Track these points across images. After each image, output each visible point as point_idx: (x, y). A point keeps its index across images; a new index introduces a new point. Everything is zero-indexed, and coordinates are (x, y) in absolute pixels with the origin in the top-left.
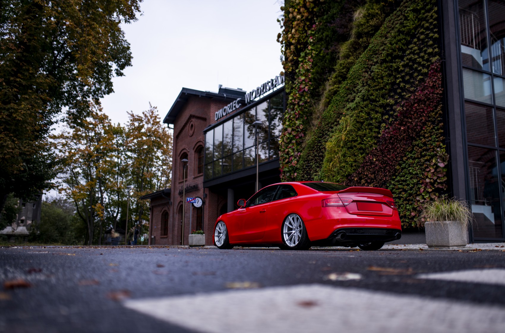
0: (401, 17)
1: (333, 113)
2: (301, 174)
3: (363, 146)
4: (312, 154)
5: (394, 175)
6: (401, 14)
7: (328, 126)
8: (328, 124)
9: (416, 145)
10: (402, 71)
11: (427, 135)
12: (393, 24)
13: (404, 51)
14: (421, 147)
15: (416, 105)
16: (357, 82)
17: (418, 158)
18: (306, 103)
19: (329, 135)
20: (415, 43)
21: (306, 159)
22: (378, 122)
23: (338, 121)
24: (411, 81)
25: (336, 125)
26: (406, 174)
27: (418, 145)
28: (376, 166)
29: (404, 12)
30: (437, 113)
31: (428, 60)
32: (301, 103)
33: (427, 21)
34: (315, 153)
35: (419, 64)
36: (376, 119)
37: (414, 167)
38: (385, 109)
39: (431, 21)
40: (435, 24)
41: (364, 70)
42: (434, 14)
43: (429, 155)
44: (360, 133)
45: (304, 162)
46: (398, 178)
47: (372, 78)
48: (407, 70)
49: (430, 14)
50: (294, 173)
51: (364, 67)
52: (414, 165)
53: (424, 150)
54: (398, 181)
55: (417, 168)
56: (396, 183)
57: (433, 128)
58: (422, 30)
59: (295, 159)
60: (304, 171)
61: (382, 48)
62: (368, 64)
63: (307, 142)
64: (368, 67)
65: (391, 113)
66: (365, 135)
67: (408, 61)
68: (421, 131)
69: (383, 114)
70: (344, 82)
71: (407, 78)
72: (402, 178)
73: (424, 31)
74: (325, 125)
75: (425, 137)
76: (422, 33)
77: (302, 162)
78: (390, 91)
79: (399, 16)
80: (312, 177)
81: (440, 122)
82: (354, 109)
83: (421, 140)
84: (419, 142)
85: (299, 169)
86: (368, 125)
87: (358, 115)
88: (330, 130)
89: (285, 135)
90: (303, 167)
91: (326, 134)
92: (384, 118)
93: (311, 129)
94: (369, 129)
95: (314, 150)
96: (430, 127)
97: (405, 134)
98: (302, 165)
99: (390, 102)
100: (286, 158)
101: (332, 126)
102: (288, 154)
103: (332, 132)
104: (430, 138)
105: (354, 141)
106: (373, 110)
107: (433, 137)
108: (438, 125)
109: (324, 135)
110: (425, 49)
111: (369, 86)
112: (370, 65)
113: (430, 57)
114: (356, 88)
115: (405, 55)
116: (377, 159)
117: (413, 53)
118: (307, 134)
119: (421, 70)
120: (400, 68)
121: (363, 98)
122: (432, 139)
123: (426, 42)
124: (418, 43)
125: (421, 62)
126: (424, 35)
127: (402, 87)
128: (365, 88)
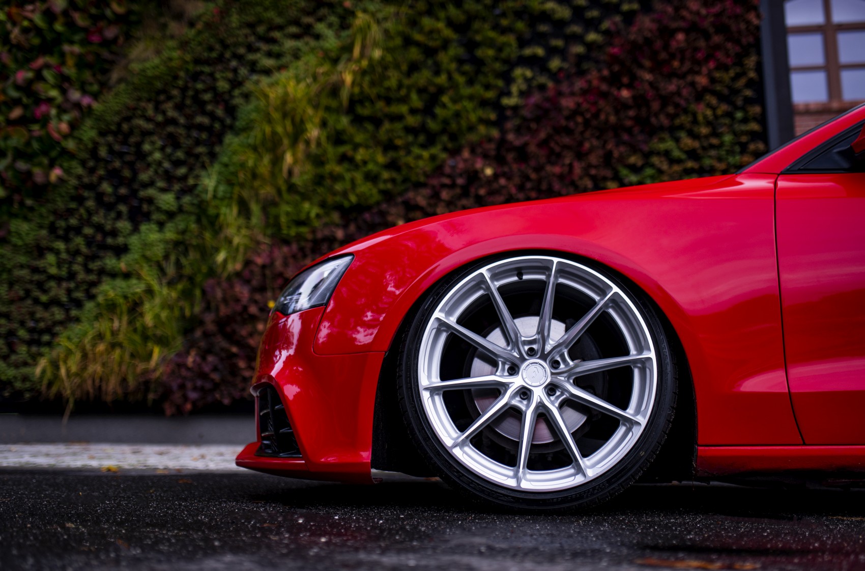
2: (79, 177)
3: (433, 125)
4: (150, 112)
7: (254, 33)
8: (251, 26)
9: (658, 154)
11: (704, 131)
14: (679, 161)
15: (680, 37)
19: (254, 63)
21: (113, 128)
22: (505, 62)
23: (310, 26)
25: (296, 37)
27: (667, 154)
30: (739, 76)
34: (170, 113)
36: (500, 49)
38: (533, 25)
44: (423, 77)
45: (102, 134)
50: (52, 166)
57: (729, 115)
59: (66, 117)
60: (92, 171)
63: (136, 67)
65: (558, 43)
66: (441, 90)
68: (678, 115)
69: (523, 43)
75: (693, 135)
77: (93, 134)
80: (142, 193)
83: (677, 140)
84: (669, 144)
85: (71, 156)
86: (460, 61)
87: (413, 23)
88: (264, 47)
89: (26, 18)
90: (94, 153)
91: (240, 58)
92: (528, 52)
93: (164, 26)
94: (463, 73)
95: (164, 102)
96: (714, 109)
97: (631, 113)
98: (90, 145)
99: (553, 10)
100: (17, 102)
101: (277, 34)
102: (27, 88)
103: (270, 54)
104: (714, 141)
105: (388, 101)
106: (484, 19)
107: (728, 138)
108: (743, 109)
109: (221, 59)
116: (499, 171)
118: (134, 37)
122: (722, 144)
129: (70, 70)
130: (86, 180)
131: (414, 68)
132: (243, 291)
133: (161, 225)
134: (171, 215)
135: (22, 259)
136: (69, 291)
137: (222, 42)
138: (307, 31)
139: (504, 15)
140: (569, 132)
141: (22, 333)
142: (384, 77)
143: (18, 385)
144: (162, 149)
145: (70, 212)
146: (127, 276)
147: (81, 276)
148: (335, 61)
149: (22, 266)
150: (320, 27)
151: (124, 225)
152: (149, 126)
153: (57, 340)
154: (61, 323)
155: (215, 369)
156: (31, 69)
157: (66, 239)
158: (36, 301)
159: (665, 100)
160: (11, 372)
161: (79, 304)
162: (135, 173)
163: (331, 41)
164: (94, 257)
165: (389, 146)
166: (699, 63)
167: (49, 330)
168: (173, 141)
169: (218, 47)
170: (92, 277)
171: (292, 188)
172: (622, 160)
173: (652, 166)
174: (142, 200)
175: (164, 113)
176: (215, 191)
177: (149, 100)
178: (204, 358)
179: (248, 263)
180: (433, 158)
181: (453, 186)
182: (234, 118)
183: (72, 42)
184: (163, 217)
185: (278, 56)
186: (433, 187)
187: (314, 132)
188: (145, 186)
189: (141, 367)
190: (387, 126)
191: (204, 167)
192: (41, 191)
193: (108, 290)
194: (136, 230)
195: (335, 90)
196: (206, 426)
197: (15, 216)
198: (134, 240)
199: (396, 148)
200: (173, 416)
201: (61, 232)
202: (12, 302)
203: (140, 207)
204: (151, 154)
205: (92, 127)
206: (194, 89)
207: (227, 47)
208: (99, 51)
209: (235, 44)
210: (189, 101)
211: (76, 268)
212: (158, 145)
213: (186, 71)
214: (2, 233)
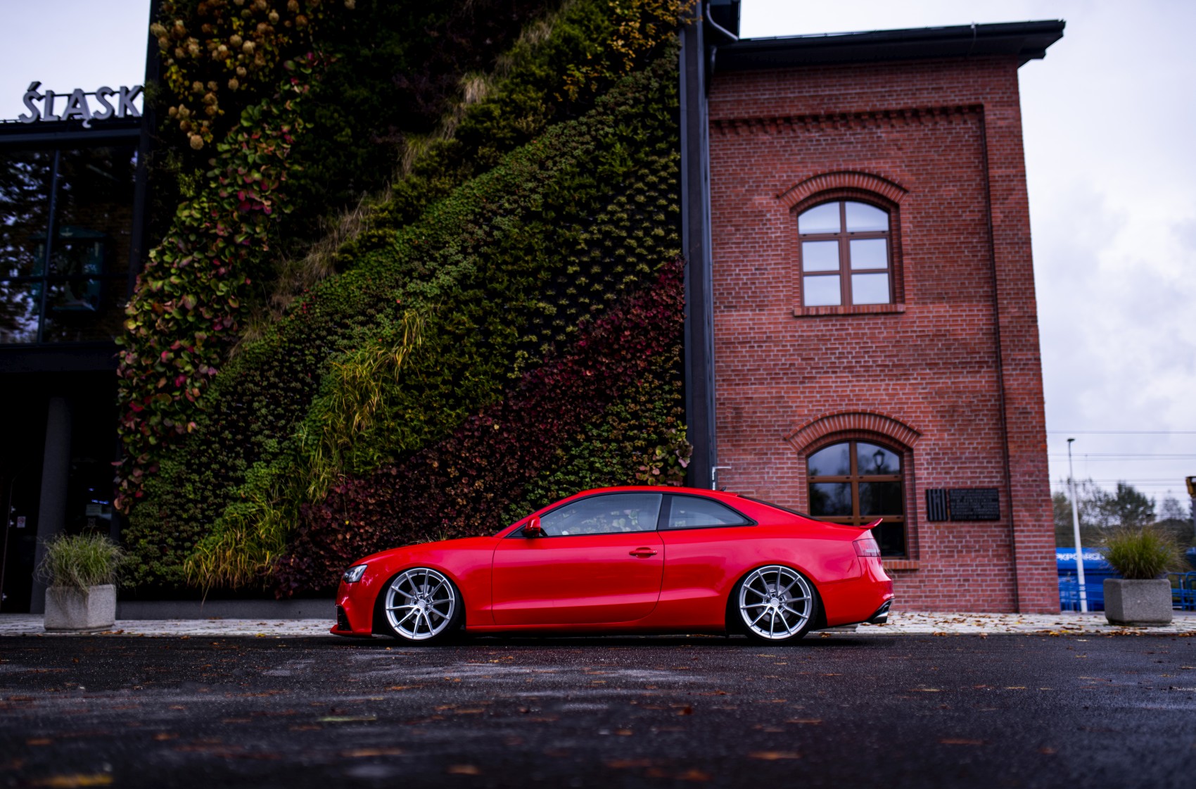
0: (588, 138)
1: (357, 292)
2: (207, 427)
3: (458, 391)
4: (258, 378)
5: (548, 468)
6: (589, 132)
7: (332, 320)
8: (330, 314)
9: (612, 414)
10: (582, 252)
11: (643, 399)
12: (564, 144)
13: (593, 213)
14: (626, 420)
15: (627, 333)
16: (447, 238)
17: (616, 440)
18: (254, 241)
19: (333, 343)
20: (621, 205)
21: (231, 389)
22: (509, 347)
23: (373, 316)
24: (606, 279)
25: (363, 324)
26: (580, 469)
27: (618, 414)
28: (502, 441)
29: (597, 130)
30: (668, 359)
31: (651, 250)
32: (240, 239)
33: (654, 172)
34: (272, 379)
35: (630, 250)
36: (506, 337)
37: (603, 458)
38: (530, 319)
39: (663, 174)
40: (672, 184)
41: (471, 217)
42: (672, 164)
43: (644, 439)
44: (451, 357)
45: (223, 394)
46: (559, 475)
47: (497, 243)
48: (596, 253)
49: (663, 161)
50: (188, 421)
51: (473, 211)
52: (606, 454)
53: (632, 428)
54: (558, 482)
55: (614, 461)
56: (554, 487)
57: (660, 387)
58: (640, 185)
59: (197, 384)
61: (530, 185)
62: (483, 208)
63: (247, 346)
64: (482, 215)
65: (548, 332)
66: (465, 367)
67: (600, 236)
68: (626, 387)
69: (523, 331)
70: (408, 228)
71: (596, 269)
72: (572, 478)
73: (646, 188)
74: (322, 316)
75: (635, 401)
76: (640, 192)
77: (216, 395)
78: (547, 284)
79: (581, 134)
80: (253, 439)
81: (674, 377)
82: (435, 299)
83: (626, 405)
84: (620, 407)
85: (202, 412)
86: (478, 345)
87: (445, 316)
88: (340, 331)
89: (166, 312)
90: (217, 408)
91: (322, 338)
92: (526, 339)
93: (266, 314)
94: (481, 355)
95: (267, 371)
96: (651, 383)
97: (593, 387)
98: (215, 403)
99: (544, 308)
100: (163, 375)
101: (348, 322)
102: (170, 365)
103: (344, 336)
104: (649, 406)
105: (428, 375)
106: (495, 315)
107: (659, 404)
108: (670, 383)
109: (309, 339)
110: (646, 224)
111: (486, 257)
112: (488, 211)
113: (659, 246)
114: (441, 252)
115: (595, 222)
116: (504, 426)
117: (616, 224)
118: (245, 323)
119: (634, 265)
120: (580, 244)
121: (463, 281)
122: (655, 408)
123: (651, 213)
124: (628, 207)
125: (635, 249)
126: (646, 197)
127: (581, 284)
128: (471, 259)
129: (199, 350)
130: (213, 429)
131: (446, 349)
132: (327, 513)
133: (268, 462)
134: (275, 456)
135: (168, 488)
136: (203, 511)
137: (309, 327)
138: (370, 320)
139: (509, 311)
140: (551, 400)
141: (170, 540)
142: (424, 358)
143: (169, 578)
144: (267, 406)
145: (202, 453)
146: (245, 500)
147: (211, 499)
148: (391, 344)
149: (168, 493)
150: (380, 317)
151: (241, 462)
152: (258, 389)
153: (196, 546)
154: (198, 534)
155: (308, 568)
156: (171, 351)
157: (200, 473)
158: (179, 518)
159: (617, 377)
160: (164, 569)
161: (211, 520)
162: (248, 424)
163: (388, 331)
164: (220, 486)
165: (428, 408)
166: (642, 351)
167: (189, 539)
168: (275, 400)
169: (306, 330)
170: (220, 500)
171: (360, 438)
172: (587, 419)
173: (608, 423)
174: (254, 444)
175: (268, 379)
176: (307, 439)
177: (256, 370)
178: (301, 560)
179: (330, 492)
180: (458, 416)
181: (472, 437)
182: (319, 385)
183: (200, 330)
184: (269, 457)
185: (350, 338)
186: (458, 439)
187: (375, 399)
188: (256, 434)
189: (258, 566)
190: (427, 392)
191: (299, 419)
192: (182, 439)
193: (232, 511)
194: (250, 466)
195: (391, 365)
196: (303, 606)
197: (163, 457)
198: (249, 473)
199: (433, 409)
200: (280, 599)
201: (195, 467)
202: (161, 519)
203: (252, 449)
204: (259, 409)
205: (216, 390)
206: (289, 361)
207: (313, 330)
208: (220, 335)
209: (319, 328)
210: (285, 371)
211: (207, 493)
212: (264, 403)
213: (284, 349)
214: (153, 469)
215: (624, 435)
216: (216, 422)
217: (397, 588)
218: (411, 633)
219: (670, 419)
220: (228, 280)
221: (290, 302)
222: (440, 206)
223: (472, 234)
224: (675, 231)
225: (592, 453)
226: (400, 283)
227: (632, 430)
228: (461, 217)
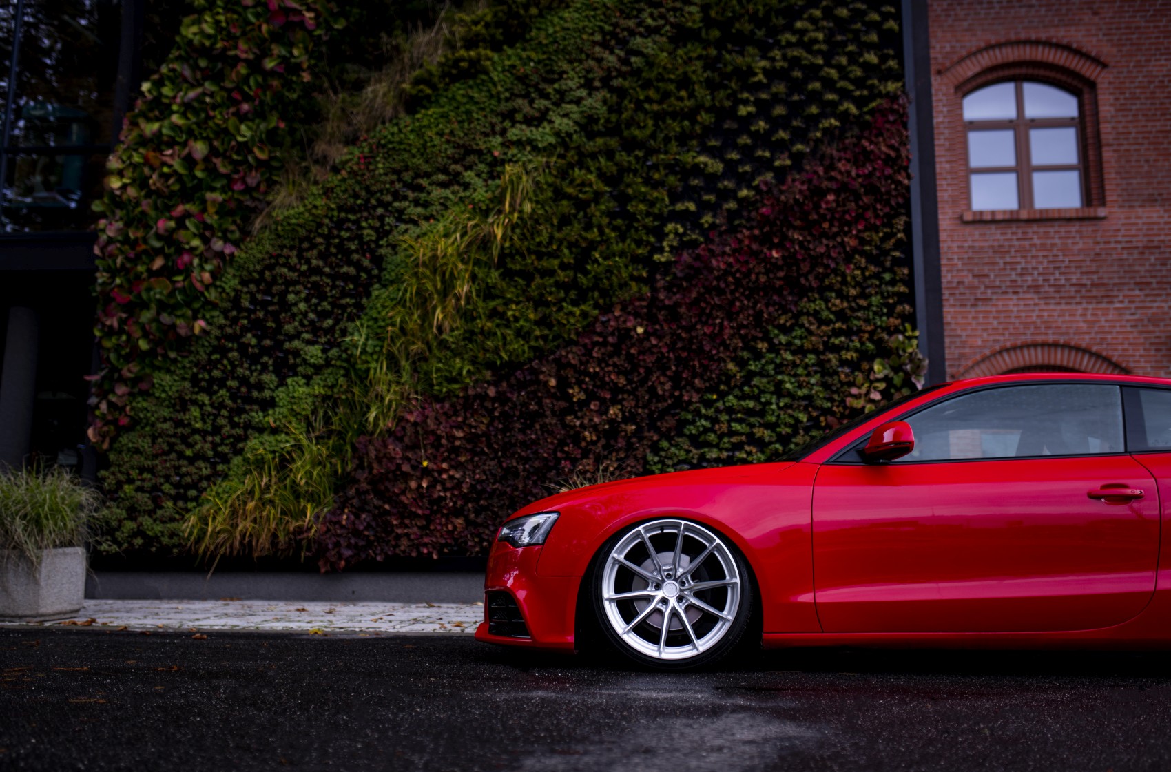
1: (437, 140)
2: (221, 327)
3: (583, 280)
4: (294, 261)
5: (715, 389)
7: (400, 180)
8: (396, 172)
9: (808, 314)
10: (759, 86)
11: (853, 292)
13: (774, 32)
14: (828, 322)
15: (830, 198)
16: (565, 66)
17: (815, 351)
18: (289, 67)
19: (402, 212)
20: (813, 20)
21: (256, 275)
22: (657, 217)
23: (458, 174)
24: (795, 123)
25: (444, 185)
26: (762, 392)
27: (816, 314)
28: (649, 351)
30: (888, 236)
31: (859, 83)
32: (269, 64)
34: (314, 262)
35: (829, 84)
36: (652, 204)
37: (795, 375)
38: (685, 179)
41: (598, 37)
43: (856, 350)
44: (573, 231)
45: (243, 283)
46: (731, 400)
47: (636, 73)
48: (780, 88)
50: (195, 318)
51: (601, 29)
52: (800, 371)
53: (837, 333)
54: (730, 410)
55: (813, 381)
56: (724, 417)
57: (877, 276)
59: (208, 267)
62: (616, 25)
63: (279, 214)
64: (614, 35)
65: (711, 198)
66: (593, 245)
67: (785, 65)
68: (827, 276)
69: (675, 197)
70: (510, 51)
71: (779, 110)
72: (751, 404)
74: (386, 174)
75: (841, 295)
77: (234, 282)
78: (708, 131)
81: (897, 262)
82: (549, 150)
83: (827, 301)
84: (819, 305)
85: (214, 306)
86: (611, 215)
87: (564, 174)
88: (411, 195)
89: (164, 164)
90: (236, 302)
91: (386, 205)
92: (680, 207)
93: (307, 170)
94: (615, 229)
95: (307, 250)
96: (863, 270)
97: (781, 274)
98: (232, 294)
99: (706, 164)
100: (158, 252)
101: (424, 182)
102: (168, 238)
103: (417, 203)
104: (862, 302)
105: (540, 256)
106: (635, 172)
107: (875, 300)
108: (891, 270)
109: (366, 207)
110: (851, 48)
111: (621, 93)
112: (623, 30)
113: (870, 78)
114: (556, 86)
115: (777, 44)
116: (650, 330)
117: (808, 46)
118: (276, 182)
119: (834, 104)
120: (755, 74)
121: (588, 125)
122: (870, 305)
123: (857, 32)
124: (825, 23)
125: (835, 82)
126: (850, 10)
127: (758, 131)
128: (600, 95)
129: (211, 219)
130: (229, 331)
131: (565, 221)
132: (395, 449)
133: (308, 378)
134: (318, 369)
135: (166, 413)
136: (215, 446)
137: (367, 189)
138: (455, 179)
139: (655, 167)
140: (720, 292)
141: (166, 487)
142: (535, 232)
143: (165, 540)
144: (307, 300)
145: (214, 364)
146: (275, 431)
147: (227, 430)
148: (486, 213)
149: (165, 420)
150: (469, 175)
151: (269, 378)
152: (294, 275)
153: (204, 495)
154: (208, 478)
155: (368, 527)
156: (171, 219)
157: (211, 393)
158: (181, 455)
159: (816, 261)
160: (158, 528)
161: (225, 459)
162: (280, 325)
163: (481, 193)
164: (240, 411)
165: (539, 302)
166: (849, 224)
167: (194, 485)
168: (318, 291)
169: (363, 193)
170: (239, 431)
171: (443, 345)
172: (772, 320)
173: (802, 326)
174: (287, 352)
175: (308, 262)
176: (365, 344)
177: (292, 248)
178: (358, 516)
179: (400, 420)
180: (584, 315)
181: (605, 344)
182: (381, 269)
183: (213, 190)
184: (310, 371)
185: (426, 205)
186: (585, 346)
187: (463, 288)
188: (291, 338)
189: (293, 525)
190: (538, 280)
191: (351, 318)
192: (184, 343)
193: (256, 445)
194: (282, 383)
195: (485, 243)
196: (359, 583)
197: (159, 369)
198: (281, 393)
199: (547, 304)
200: (327, 573)
201: (203, 384)
202: (155, 456)
203: (286, 359)
204: (296, 304)
205: (234, 276)
206: (339, 236)
207: (372, 194)
208: (241, 198)
209: (381, 191)
210: (333, 250)
211: (221, 421)
212: (303, 295)
213: (331, 219)
214: (144, 386)
215: (825, 344)
216: (234, 321)
217: (622, 557)
218: (654, 647)
219: (894, 321)
220: (253, 121)
221: (340, 153)
222: (556, 20)
223: (599, 61)
224: (893, 57)
225: (779, 368)
226: (498, 128)
227: (837, 336)
228: (585, 37)
